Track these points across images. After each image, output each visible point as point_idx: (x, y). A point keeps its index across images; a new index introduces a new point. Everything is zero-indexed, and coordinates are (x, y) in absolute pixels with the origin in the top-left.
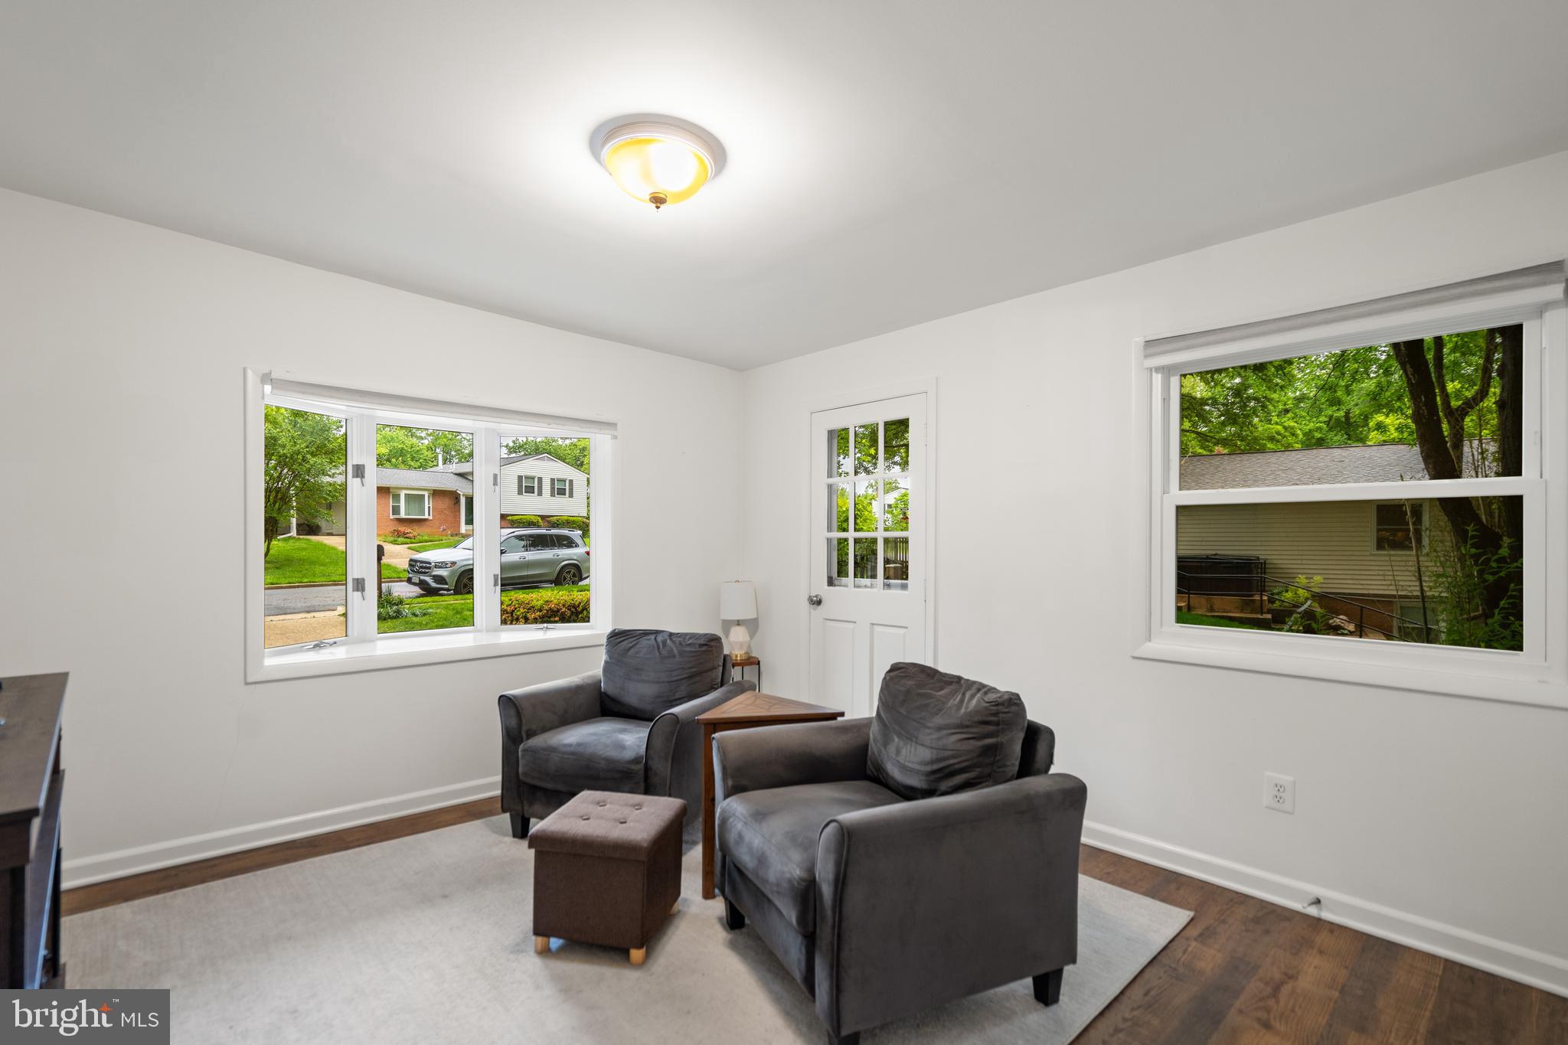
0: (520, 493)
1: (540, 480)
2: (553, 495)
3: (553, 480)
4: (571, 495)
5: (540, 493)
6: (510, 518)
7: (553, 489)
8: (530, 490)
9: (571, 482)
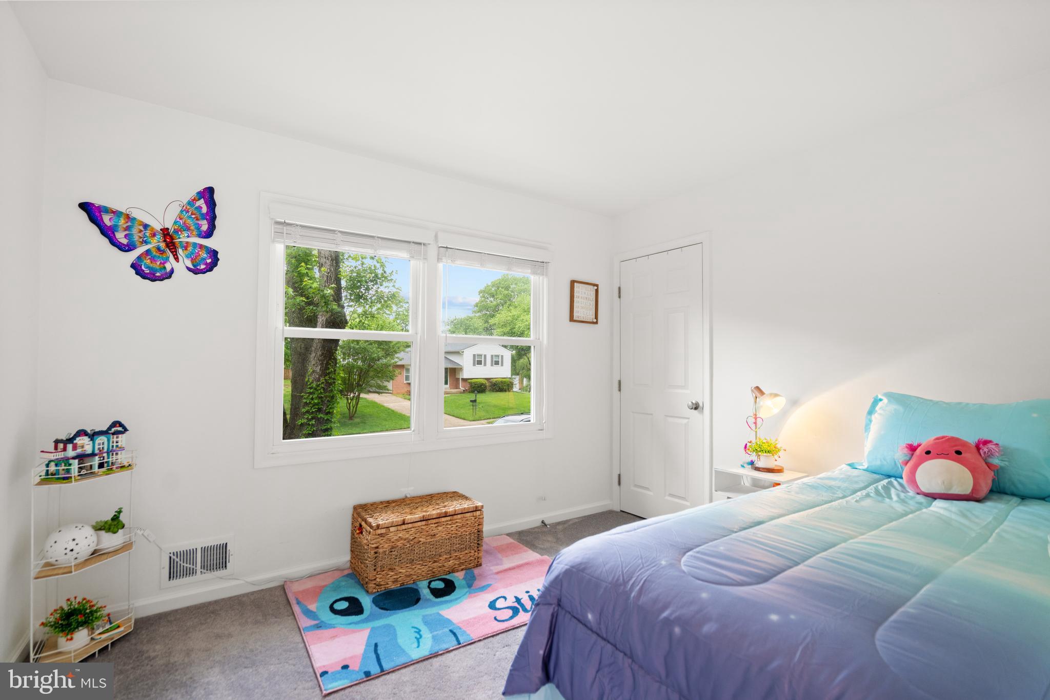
0: (474, 365)
1: (485, 356)
2: (492, 365)
3: (492, 356)
4: (502, 365)
5: (485, 365)
6: (469, 381)
7: (492, 361)
8: (479, 363)
9: (502, 356)
